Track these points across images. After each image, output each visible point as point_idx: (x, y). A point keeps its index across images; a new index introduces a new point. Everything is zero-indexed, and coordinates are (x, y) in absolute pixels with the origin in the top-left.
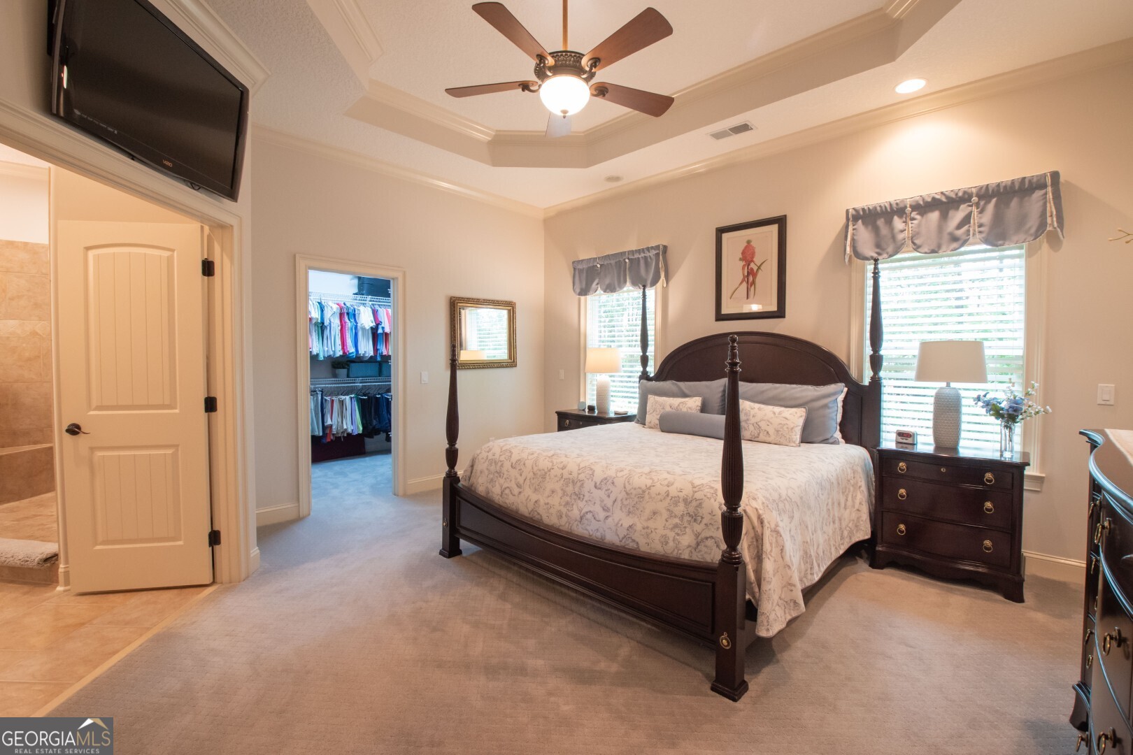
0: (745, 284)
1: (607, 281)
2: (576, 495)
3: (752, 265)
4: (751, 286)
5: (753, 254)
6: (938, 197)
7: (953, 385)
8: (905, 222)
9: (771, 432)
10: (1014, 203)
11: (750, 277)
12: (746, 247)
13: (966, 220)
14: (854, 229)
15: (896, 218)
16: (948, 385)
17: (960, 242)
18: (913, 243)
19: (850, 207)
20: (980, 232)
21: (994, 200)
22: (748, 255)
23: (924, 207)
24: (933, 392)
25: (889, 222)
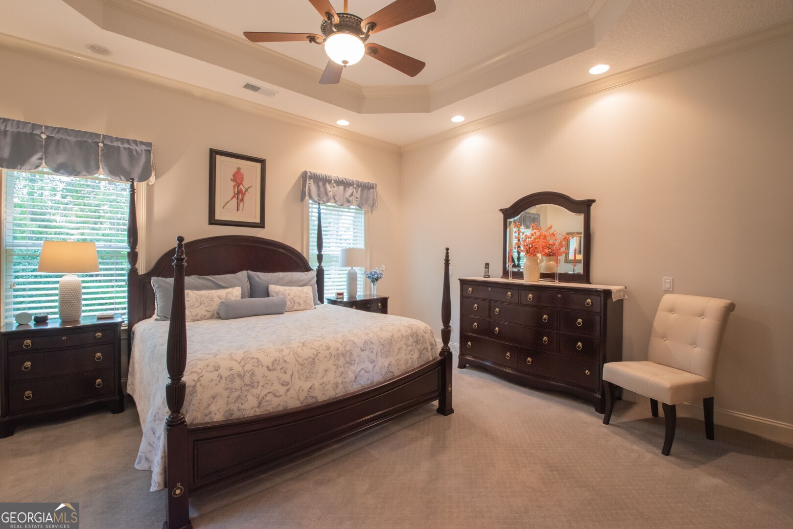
0: (235, 200)
1: (61, 159)
2: (349, 363)
3: (241, 187)
4: (240, 202)
5: (242, 179)
6: (344, 180)
7: (354, 268)
8: (331, 187)
9: (302, 302)
10: (366, 191)
11: (239, 195)
12: (236, 172)
13: (352, 195)
14: (309, 183)
15: (327, 184)
16: (352, 268)
17: (351, 203)
18: (334, 198)
19: (308, 170)
20: (356, 201)
21: (360, 188)
22: (237, 178)
23: (339, 183)
24: (346, 272)
25: (324, 185)
